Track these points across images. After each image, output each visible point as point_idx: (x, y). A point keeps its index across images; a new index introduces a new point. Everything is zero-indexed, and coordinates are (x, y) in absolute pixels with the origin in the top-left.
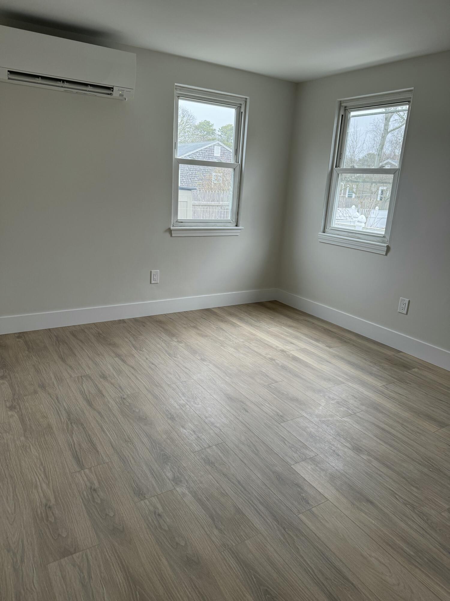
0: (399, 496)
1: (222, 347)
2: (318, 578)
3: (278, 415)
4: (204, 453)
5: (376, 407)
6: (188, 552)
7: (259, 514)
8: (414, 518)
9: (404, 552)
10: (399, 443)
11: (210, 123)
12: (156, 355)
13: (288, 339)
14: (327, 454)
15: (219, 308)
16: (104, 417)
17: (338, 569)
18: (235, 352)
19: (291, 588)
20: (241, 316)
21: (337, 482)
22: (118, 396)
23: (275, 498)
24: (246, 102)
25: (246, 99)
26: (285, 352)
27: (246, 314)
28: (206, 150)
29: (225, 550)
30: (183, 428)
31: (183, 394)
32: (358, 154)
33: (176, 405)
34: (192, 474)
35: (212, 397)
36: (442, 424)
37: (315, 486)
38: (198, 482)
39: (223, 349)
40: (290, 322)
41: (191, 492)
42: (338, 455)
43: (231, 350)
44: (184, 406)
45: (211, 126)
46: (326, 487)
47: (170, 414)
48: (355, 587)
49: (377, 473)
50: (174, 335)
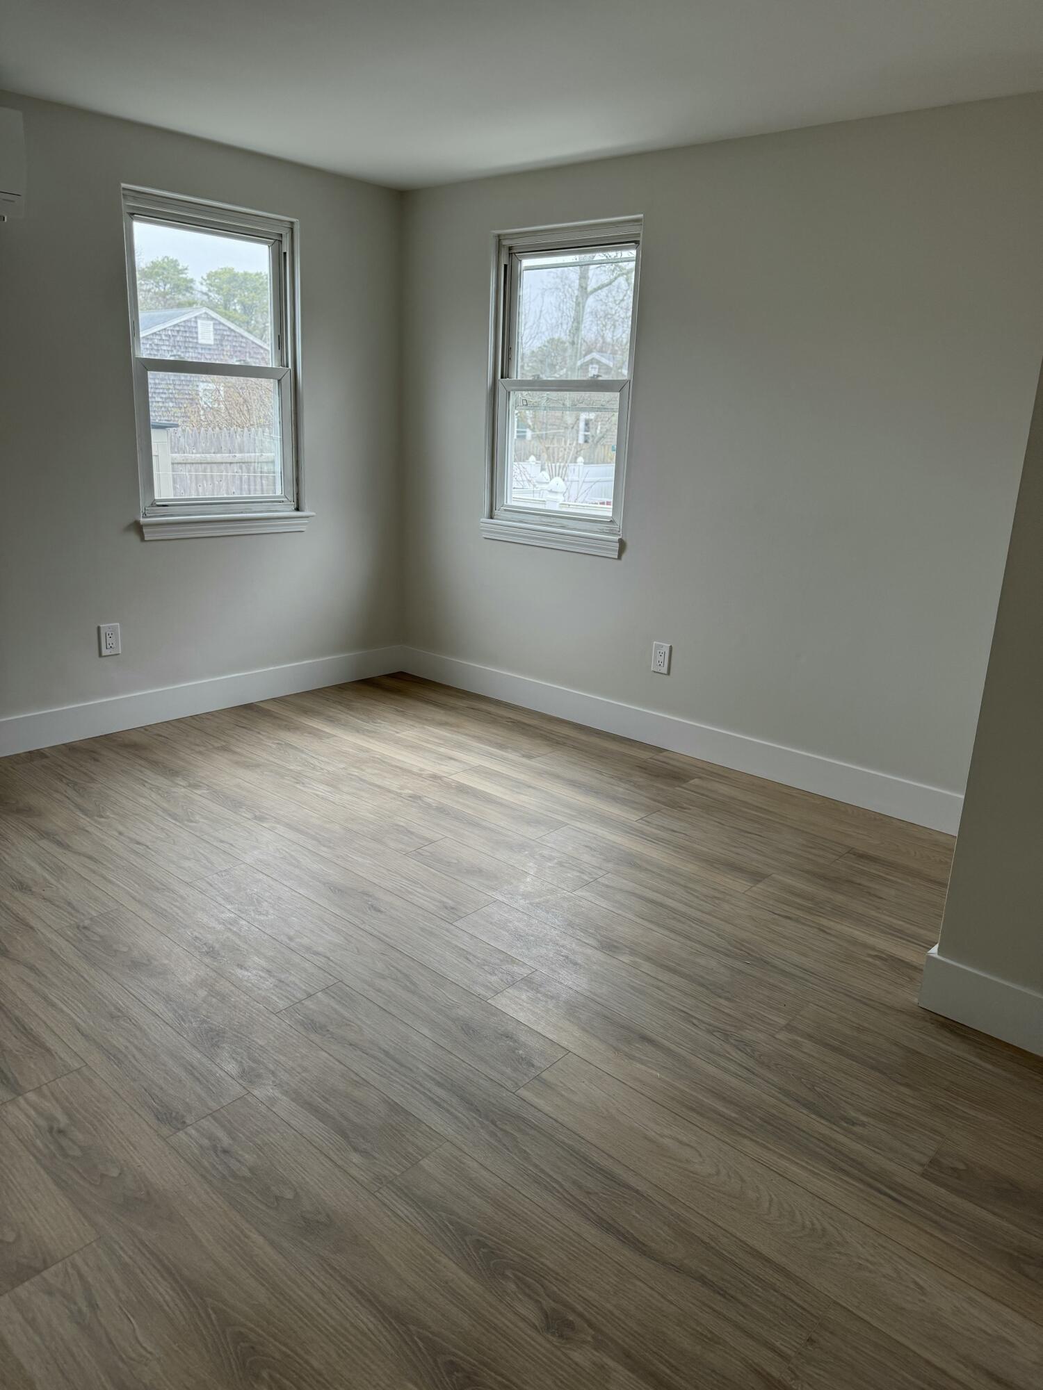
0: (699, 1019)
1: (298, 786)
2: (572, 1195)
3: (446, 908)
4: (299, 1011)
5: (632, 862)
6: (304, 1209)
7: (440, 1105)
8: (728, 1053)
9: (720, 1115)
10: (684, 923)
11: (178, 265)
12: (143, 823)
13: (442, 750)
14: (554, 966)
15: (274, 699)
16: (45, 973)
17: (607, 1173)
18: (331, 793)
19: (525, 1225)
20: (331, 714)
21: (581, 1016)
22: (68, 925)
23: (466, 1069)
24: (292, 229)
25: (292, 223)
26: (440, 778)
27: (339, 707)
28: (178, 329)
29: (380, 1188)
30: (241, 969)
31: (227, 898)
32: (531, 342)
33: (213, 924)
34: (281, 1056)
35: (296, 894)
36: (757, 877)
37: (541, 1031)
38: (299, 1070)
39: (302, 788)
40: (440, 715)
41: (287, 1092)
42: (576, 964)
43: (322, 789)
44: (234, 922)
45: (182, 272)
46: (561, 1028)
47: (205, 944)
48: (643, 1196)
49: (653, 985)
50: (177, 772)
